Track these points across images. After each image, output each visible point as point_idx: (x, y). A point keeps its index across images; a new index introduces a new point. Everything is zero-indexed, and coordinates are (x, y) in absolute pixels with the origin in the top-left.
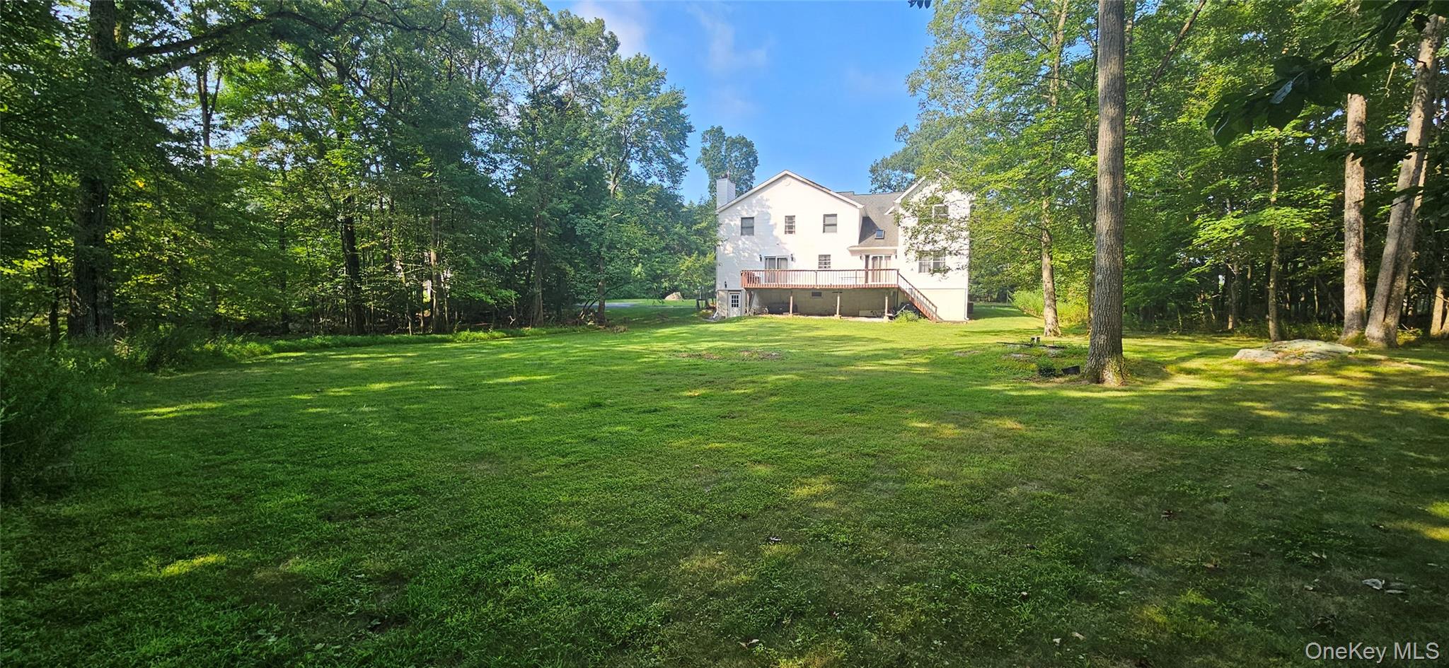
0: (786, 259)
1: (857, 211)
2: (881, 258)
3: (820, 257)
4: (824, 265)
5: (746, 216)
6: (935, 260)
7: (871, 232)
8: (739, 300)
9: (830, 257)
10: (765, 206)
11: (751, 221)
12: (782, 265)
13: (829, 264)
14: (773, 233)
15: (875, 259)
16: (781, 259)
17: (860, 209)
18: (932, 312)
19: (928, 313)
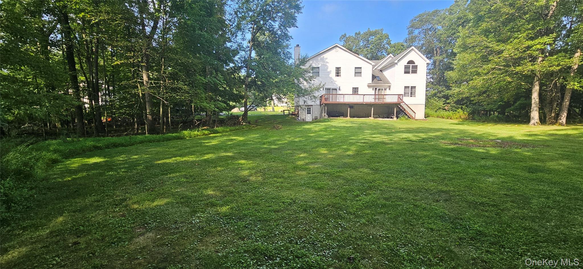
0: (336, 89)
1: (371, 66)
2: (382, 89)
3: (353, 88)
4: (355, 92)
5: (315, 66)
6: (411, 91)
7: (374, 77)
8: (311, 110)
9: (358, 88)
10: (324, 62)
11: (318, 69)
12: (334, 92)
13: (358, 92)
14: (330, 76)
15: (379, 89)
16: (334, 89)
17: (373, 65)
18: (413, 115)
19: (411, 116)
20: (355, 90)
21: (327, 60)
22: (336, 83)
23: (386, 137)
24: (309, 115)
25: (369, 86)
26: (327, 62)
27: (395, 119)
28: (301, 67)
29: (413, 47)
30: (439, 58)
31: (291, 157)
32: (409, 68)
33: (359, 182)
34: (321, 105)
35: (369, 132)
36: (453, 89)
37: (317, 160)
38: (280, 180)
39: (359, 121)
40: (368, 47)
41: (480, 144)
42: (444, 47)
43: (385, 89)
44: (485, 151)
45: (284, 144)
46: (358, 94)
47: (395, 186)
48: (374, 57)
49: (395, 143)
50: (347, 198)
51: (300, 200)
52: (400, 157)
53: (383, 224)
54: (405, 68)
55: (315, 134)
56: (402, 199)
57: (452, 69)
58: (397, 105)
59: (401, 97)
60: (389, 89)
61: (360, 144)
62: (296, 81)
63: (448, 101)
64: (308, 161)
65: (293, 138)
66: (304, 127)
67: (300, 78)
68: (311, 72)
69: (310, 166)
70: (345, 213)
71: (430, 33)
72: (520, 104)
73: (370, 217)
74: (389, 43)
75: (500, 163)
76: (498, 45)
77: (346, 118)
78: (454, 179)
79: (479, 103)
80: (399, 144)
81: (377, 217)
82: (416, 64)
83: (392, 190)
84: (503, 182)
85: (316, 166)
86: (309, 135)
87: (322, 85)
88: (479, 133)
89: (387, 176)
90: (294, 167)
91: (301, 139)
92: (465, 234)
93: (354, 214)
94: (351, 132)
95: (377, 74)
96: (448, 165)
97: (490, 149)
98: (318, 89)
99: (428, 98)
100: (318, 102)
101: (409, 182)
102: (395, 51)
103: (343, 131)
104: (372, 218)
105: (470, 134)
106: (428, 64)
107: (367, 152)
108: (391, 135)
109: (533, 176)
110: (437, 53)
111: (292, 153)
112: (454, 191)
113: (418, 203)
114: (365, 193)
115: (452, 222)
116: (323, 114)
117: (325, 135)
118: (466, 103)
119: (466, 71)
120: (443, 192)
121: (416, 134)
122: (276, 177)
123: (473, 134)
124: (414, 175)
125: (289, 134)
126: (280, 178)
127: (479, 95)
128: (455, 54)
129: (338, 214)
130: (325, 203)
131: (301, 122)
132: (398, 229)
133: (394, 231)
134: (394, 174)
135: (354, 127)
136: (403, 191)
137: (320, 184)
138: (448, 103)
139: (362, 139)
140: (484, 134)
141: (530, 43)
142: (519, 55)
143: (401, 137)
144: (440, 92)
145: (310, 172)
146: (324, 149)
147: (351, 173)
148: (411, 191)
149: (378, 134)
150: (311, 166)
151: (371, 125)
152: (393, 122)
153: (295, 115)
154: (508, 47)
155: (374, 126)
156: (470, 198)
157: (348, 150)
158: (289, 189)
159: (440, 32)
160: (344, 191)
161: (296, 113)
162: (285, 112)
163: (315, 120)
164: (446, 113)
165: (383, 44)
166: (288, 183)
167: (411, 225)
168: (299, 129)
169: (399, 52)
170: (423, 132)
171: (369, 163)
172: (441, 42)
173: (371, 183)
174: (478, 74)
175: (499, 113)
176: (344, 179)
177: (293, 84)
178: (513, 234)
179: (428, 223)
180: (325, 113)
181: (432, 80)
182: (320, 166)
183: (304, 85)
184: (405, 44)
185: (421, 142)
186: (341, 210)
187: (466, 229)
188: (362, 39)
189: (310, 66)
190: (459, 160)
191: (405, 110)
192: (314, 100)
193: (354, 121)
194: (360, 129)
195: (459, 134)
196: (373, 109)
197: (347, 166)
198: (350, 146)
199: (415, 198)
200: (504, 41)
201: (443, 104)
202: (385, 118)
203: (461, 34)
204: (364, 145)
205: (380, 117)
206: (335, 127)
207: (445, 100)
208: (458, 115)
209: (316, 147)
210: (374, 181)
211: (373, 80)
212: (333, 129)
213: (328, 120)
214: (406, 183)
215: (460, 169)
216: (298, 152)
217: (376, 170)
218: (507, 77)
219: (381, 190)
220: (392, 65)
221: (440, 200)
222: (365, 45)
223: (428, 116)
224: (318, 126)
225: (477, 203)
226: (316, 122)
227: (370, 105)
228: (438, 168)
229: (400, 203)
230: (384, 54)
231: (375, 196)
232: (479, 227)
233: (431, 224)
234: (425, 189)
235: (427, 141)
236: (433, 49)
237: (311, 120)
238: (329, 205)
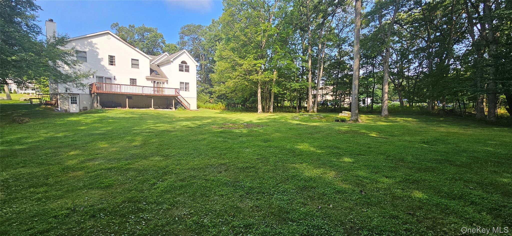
0: (110, 79)
1: (149, 61)
2: (160, 83)
3: (131, 79)
4: (133, 83)
5: (80, 50)
6: (185, 86)
7: (152, 71)
8: (78, 99)
9: (136, 79)
10: (93, 47)
11: (84, 54)
12: (108, 81)
13: (136, 83)
14: (102, 63)
15: (158, 83)
16: (107, 78)
17: (150, 60)
18: (188, 107)
19: (187, 107)
20: (133, 82)
21: (96, 46)
22: (110, 72)
23: (169, 126)
24: (74, 105)
25: (148, 79)
26: (97, 48)
27: (174, 109)
28: (59, 47)
29: (185, 50)
30: (204, 62)
31: (55, 156)
32: (183, 67)
33: (153, 170)
34: (91, 94)
35: (152, 122)
36: (215, 87)
37: (96, 156)
38: (42, 189)
39: (139, 111)
40: (144, 42)
41: (236, 127)
42: (207, 55)
43: (163, 83)
44: (240, 131)
45: (38, 141)
46: (136, 85)
47: (187, 167)
48: (150, 52)
49: (178, 130)
50: (143, 189)
51: (82, 206)
52: (185, 142)
53: (185, 203)
54: (180, 66)
55: (86, 127)
56: (195, 177)
57: (214, 72)
58: (175, 97)
59: (178, 90)
60: (167, 83)
61: (145, 134)
62: (50, 63)
63: (212, 96)
64: (83, 159)
65: (52, 133)
66: (69, 119)
67: (58, 61)
68: (76, 55)
69: (87, 164)
70: (145, 205)
71: (197, 42)
72: (252, 100)
73: (171, 200)
74: (164, 43)
75: (249, 138)
76: (240, 60)
77: (124, 109)
78: (227, 153)
79: (231, 99)
80: (182, 131)
81: (178, 199)
82: (188, 65)
83: (185, 171)
84: (254, 151)
85: (97, 163)
86: (79, 128)
87: (92, 72)
88: (234, 119)
89: (178, 160)
90: (63, 169)
91: (66, 133)
92: (243, 192)
93: (155, 202)
94: (133, 123)
95: (155, 68)
96: (221, 143)
97: (242, 130)
98: (86, 76)
99: (199, 93)
100: (87, 91)
101: (197, 162)
102: (170, 50)
103: (124, 122)
104: (173, 200)
105: (229, 120)
106: (197, 66)
107: (155, 140)
108: (173, 124)
109: (267, 144)
110: (202, 59)
111: (55, 152)
112: (229, 163)
113: (208, 177)
114: (161, 180)
115: (233, 186)
116: (95, 105)
117: (102, 127)
118: (223, 98)
119: (223, 75)
120: (222, 164)
121: (193, 122)
122: (33, 187)
123: (231, 120)
124: (200, 155)
125: (44, 128)
126: (42, 186)
127: (232, 93)
128: (215, 62)
129: (137, 208)
130: (119, 200)
131: (64, 114)
132: (199, 203)
133: (195, 206)
134: (184, 157)
135: (135, 117)
136: (194, 170)
137: (106, 181)
138: (212, 98)
139: (146, 129)
140: (237, 120)
141: (255, 62)
142: (251, 68)
143: (182, 125)
144: (206, 89)
145: (89, 170)
146: (104, 142)
147: (142, 164)
148: (200, 169)
149: (161, 123)
150: (90, 164)
151: (152, 115)
152: (172, 112)
153: (51, 105)
154: (245, 62)
155: (156, 116)
156: (240, 165)
157: (134, 141)
158: (61, 197)
159: (204, 43)
160: (139, 183)
161: (54, 102)
162: (33, 100)
163: (84, 111)
164: (211, 105)
165: (159, 42)
166: (57, 191)
167: (207, 197)
168: (59, 121)
169: (173, 52)
170: (198, 120)
171: (159, 151)
172: (204, 50)
173: (165, 169)
174: (230, 78)
175: (242, 105)
176: (135, 170)
177: (46, 66)
178: (267, 183)
179: (218, 191)
180: (97, 103)
181: (200, 79)
182: (102, 161)
183: (65, 69)
184: (178, 46)
185: (198, 128)
186: (140, 203)
187: (242, 188)
188: (136, 33)
189: (73, 49)
190: (226, 140)
191: (181, 102)
192: (81, 88)
193: (134, 112)
194: (142, 118)
195: (223, 121)
196: (152, 100)
197: (135, 157)
198: (136, 137)
199: (204, 174)
200: (243, 58)
201: (209, 98)
202: (165, 108)
203: (218, 48)
204: (150, 134)
205: (160, 108)
206: (112, 118)
207: (210, 95)
208: (219, 107)
209: (92, 141)
210: (167, 166)
211: (151, 74)
212: (111, 120)
213: (103, 111)
214: (195, 163)
215: (229, 145)
216: (66, 150)
217: (167, 157)
218: (246, 82)
219: (175, 174)
220: (168, 62)
221: (222, 171)
222: (140, 39)
223: (199, 108)
224: (89, 117)
225: (244, 168)
226: (86, 113)
227: (149, 97)
228: (215, 147)
229: (194, 181)
230: (160, 51)
231: (172, 180)
232: (250, 184)
233: (220, 191)
234: (210, 165)
235: (202, 127)
236: (199, 55)
237: (78, 111)
238: (124, 202)
